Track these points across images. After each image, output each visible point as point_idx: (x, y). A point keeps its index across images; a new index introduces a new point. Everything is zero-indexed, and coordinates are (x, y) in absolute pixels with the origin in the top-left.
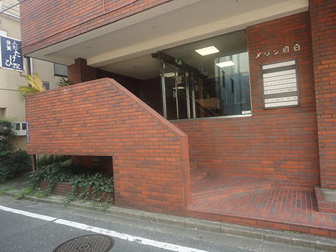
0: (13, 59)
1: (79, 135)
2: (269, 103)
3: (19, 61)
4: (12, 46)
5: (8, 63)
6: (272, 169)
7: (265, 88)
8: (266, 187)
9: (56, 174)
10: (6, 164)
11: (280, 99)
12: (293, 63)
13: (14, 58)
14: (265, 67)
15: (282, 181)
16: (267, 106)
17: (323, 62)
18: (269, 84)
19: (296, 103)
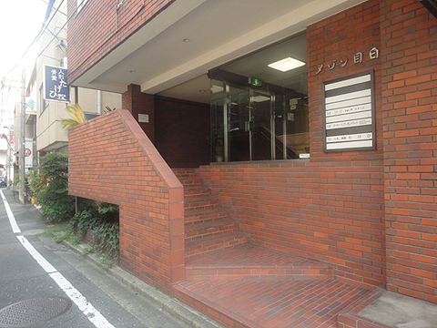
0: (58, 90)
1: (99, 178)
2: (333, 143)
3: (66, 91)
4: (57, 76)
5: (53, 95)
6: (326, 247)
7: (328, 120)
8: (310, 273)
9: (88, 219)
10: (65, 203)
11: (347, 136)
12: (367, 78)
13: (60, 88)
14: (328, 87)
15: (340, 268)
16: (329, 147)
17: (396, 77)
18: (333, 113)
19: (370, 144)
